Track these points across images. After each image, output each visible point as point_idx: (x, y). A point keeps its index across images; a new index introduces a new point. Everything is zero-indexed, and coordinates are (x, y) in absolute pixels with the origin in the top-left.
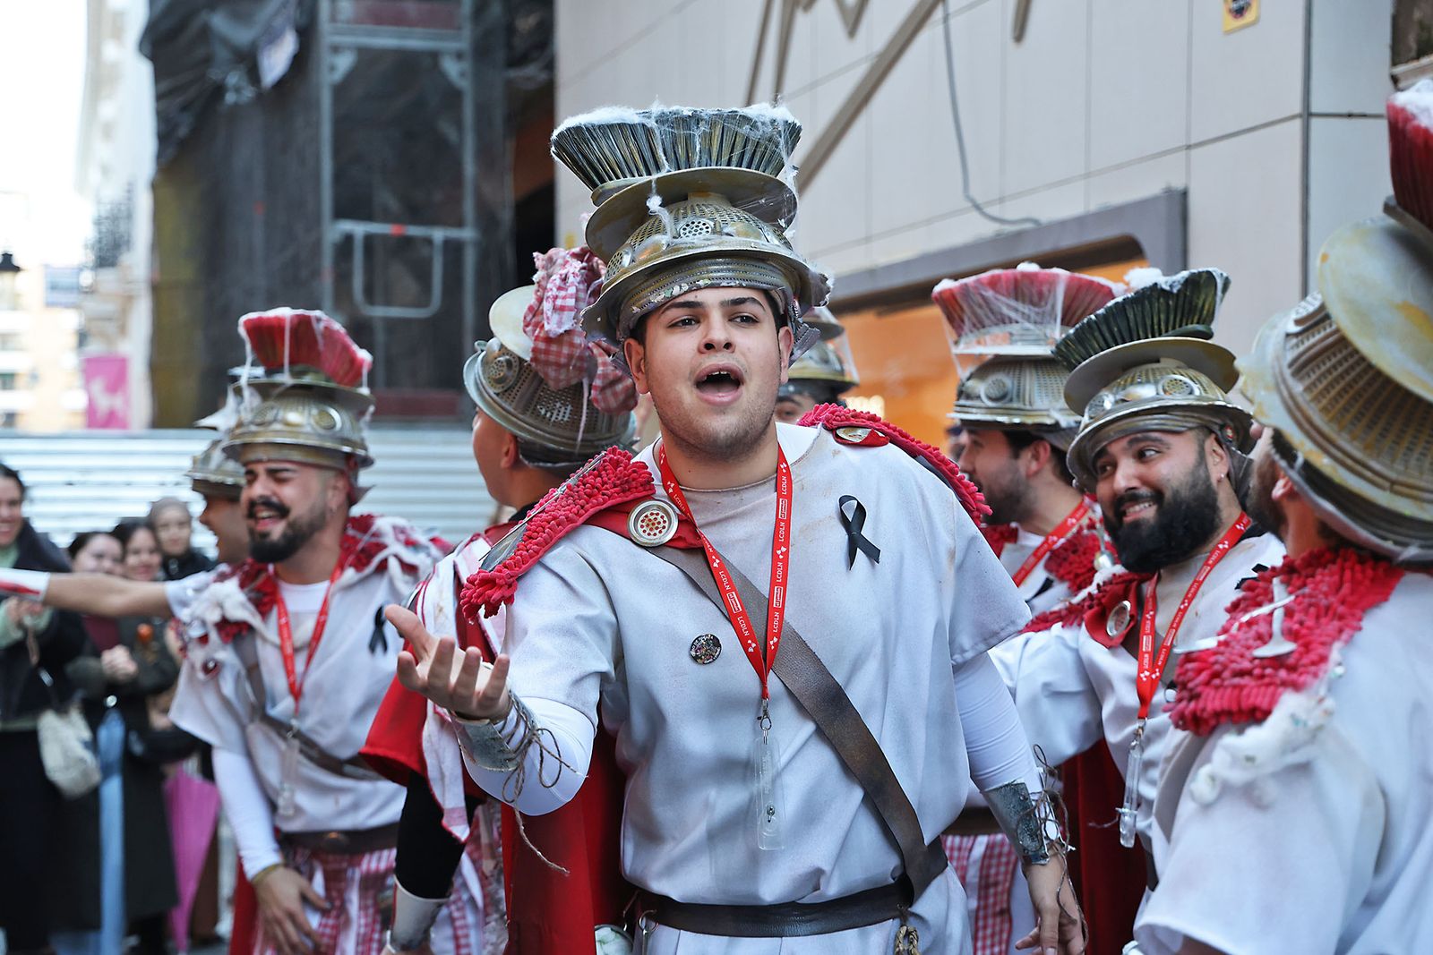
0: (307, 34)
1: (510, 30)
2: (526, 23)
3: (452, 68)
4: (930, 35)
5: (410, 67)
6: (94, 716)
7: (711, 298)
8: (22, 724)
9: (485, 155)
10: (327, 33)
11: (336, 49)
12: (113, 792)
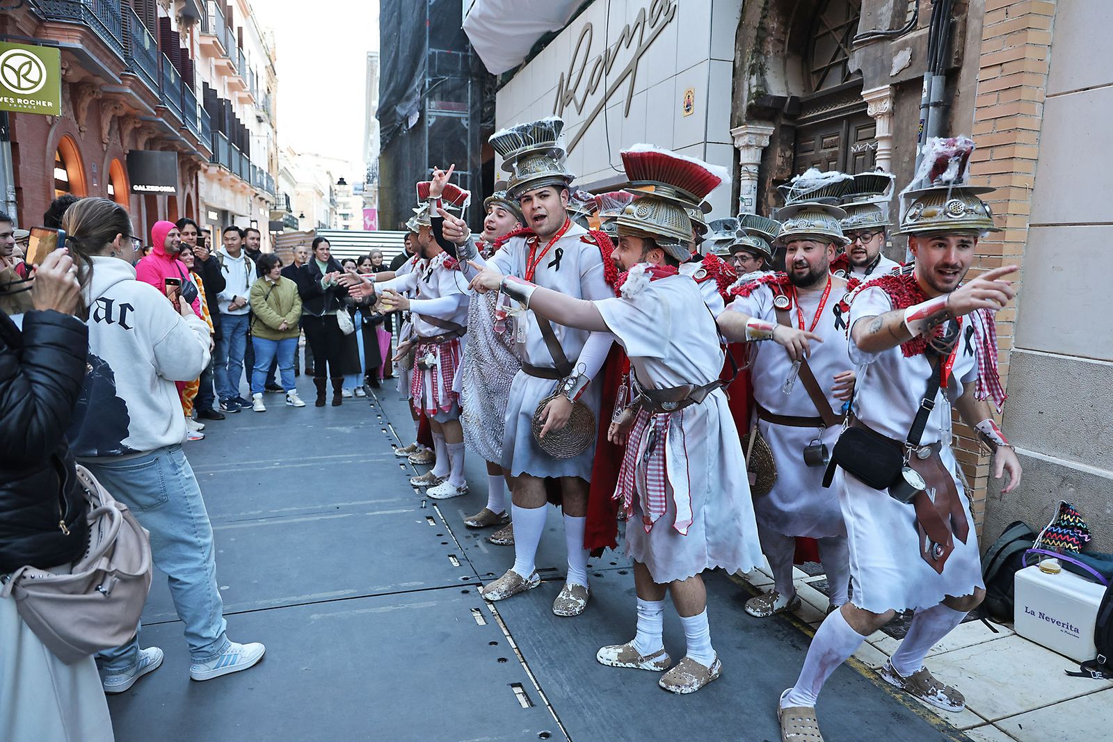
0: (422, 112)
1: (482, 111)
2: (487, 109)
3: (464, 122)
4: (602, 114)
5: (452, 123)
6: (352, 313)
7: (532, 193)
8: (333, 314)
9: (474, 149)
10: (428, 113)
11: (430, 117)
12: (360, 334)
